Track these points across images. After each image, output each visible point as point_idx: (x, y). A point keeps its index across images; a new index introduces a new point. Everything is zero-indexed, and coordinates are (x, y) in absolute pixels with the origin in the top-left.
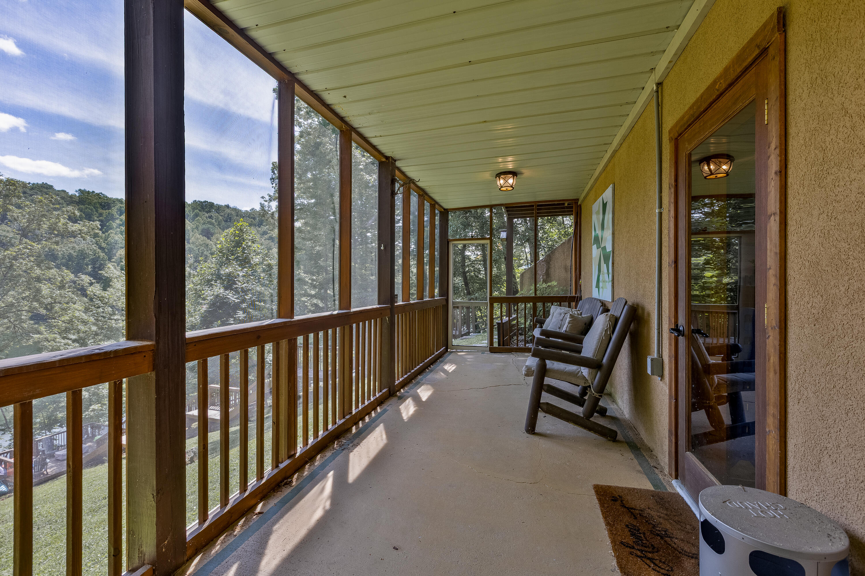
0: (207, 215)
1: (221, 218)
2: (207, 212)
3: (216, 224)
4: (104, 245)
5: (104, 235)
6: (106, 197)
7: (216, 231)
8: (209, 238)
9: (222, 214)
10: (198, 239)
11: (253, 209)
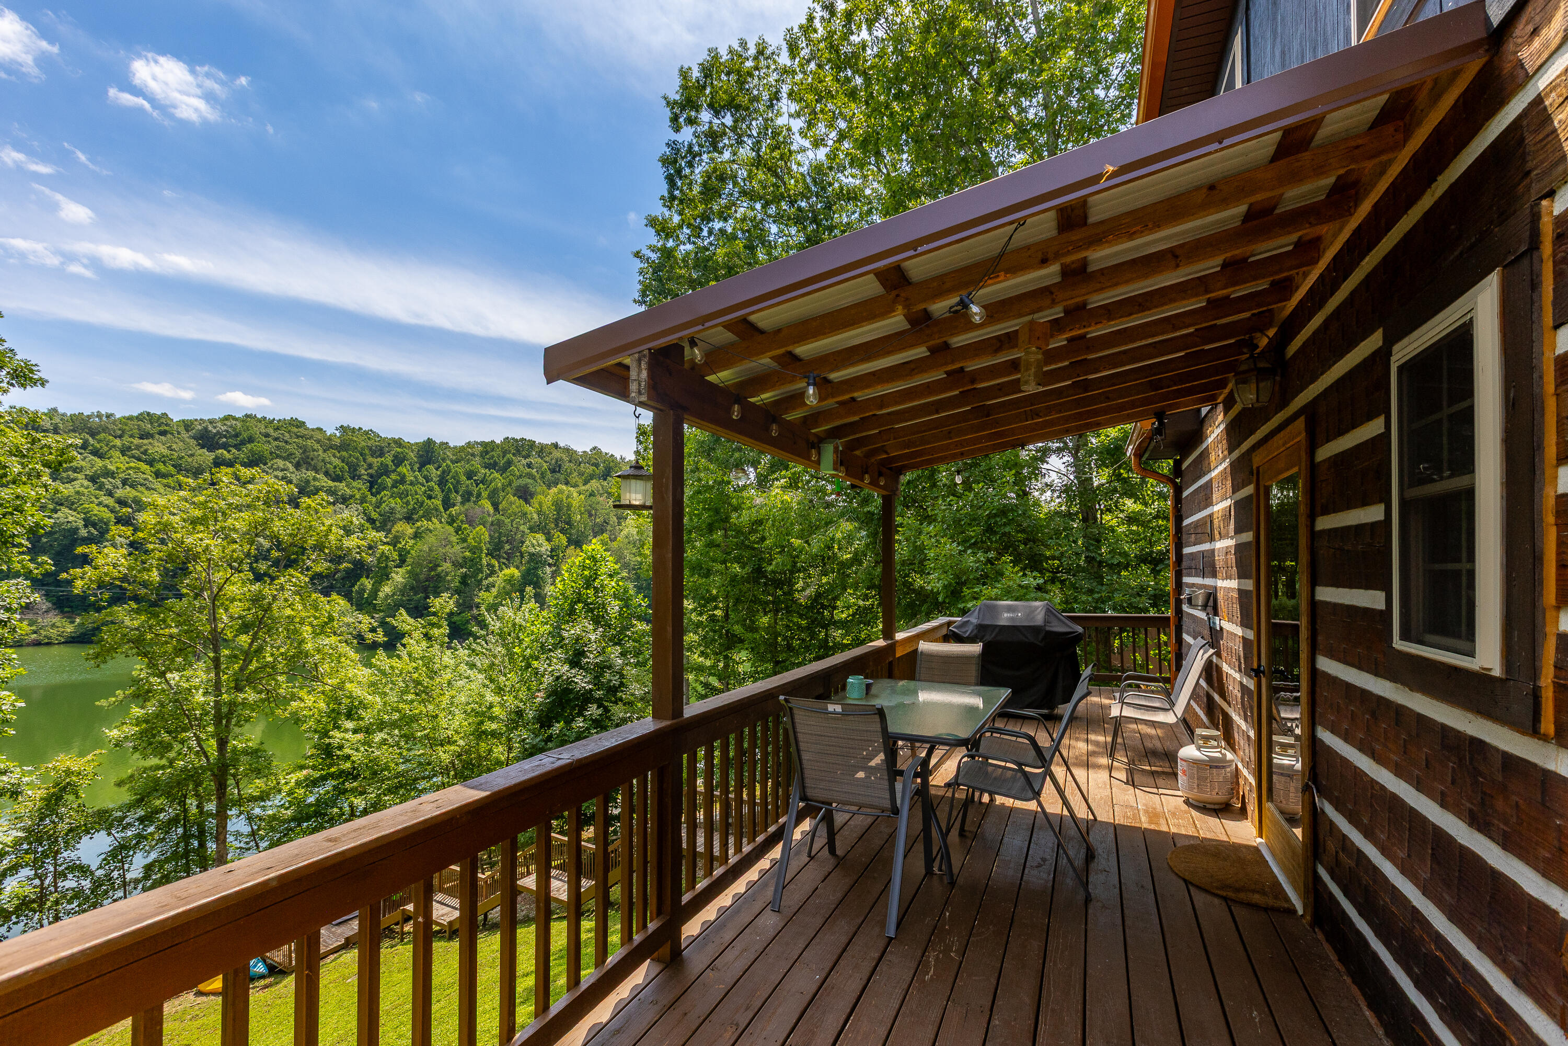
0: (524, 462)
1: (545, 466)
2: (525, 457)
3: (538, 476)
4: (374, 515)
5: (374, 499)
6: (379, 436)
7: (539, 489)
8: (527, 501)
9: (547, 459)
10: (511, 503)
11: (595, 448)
